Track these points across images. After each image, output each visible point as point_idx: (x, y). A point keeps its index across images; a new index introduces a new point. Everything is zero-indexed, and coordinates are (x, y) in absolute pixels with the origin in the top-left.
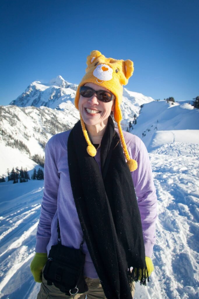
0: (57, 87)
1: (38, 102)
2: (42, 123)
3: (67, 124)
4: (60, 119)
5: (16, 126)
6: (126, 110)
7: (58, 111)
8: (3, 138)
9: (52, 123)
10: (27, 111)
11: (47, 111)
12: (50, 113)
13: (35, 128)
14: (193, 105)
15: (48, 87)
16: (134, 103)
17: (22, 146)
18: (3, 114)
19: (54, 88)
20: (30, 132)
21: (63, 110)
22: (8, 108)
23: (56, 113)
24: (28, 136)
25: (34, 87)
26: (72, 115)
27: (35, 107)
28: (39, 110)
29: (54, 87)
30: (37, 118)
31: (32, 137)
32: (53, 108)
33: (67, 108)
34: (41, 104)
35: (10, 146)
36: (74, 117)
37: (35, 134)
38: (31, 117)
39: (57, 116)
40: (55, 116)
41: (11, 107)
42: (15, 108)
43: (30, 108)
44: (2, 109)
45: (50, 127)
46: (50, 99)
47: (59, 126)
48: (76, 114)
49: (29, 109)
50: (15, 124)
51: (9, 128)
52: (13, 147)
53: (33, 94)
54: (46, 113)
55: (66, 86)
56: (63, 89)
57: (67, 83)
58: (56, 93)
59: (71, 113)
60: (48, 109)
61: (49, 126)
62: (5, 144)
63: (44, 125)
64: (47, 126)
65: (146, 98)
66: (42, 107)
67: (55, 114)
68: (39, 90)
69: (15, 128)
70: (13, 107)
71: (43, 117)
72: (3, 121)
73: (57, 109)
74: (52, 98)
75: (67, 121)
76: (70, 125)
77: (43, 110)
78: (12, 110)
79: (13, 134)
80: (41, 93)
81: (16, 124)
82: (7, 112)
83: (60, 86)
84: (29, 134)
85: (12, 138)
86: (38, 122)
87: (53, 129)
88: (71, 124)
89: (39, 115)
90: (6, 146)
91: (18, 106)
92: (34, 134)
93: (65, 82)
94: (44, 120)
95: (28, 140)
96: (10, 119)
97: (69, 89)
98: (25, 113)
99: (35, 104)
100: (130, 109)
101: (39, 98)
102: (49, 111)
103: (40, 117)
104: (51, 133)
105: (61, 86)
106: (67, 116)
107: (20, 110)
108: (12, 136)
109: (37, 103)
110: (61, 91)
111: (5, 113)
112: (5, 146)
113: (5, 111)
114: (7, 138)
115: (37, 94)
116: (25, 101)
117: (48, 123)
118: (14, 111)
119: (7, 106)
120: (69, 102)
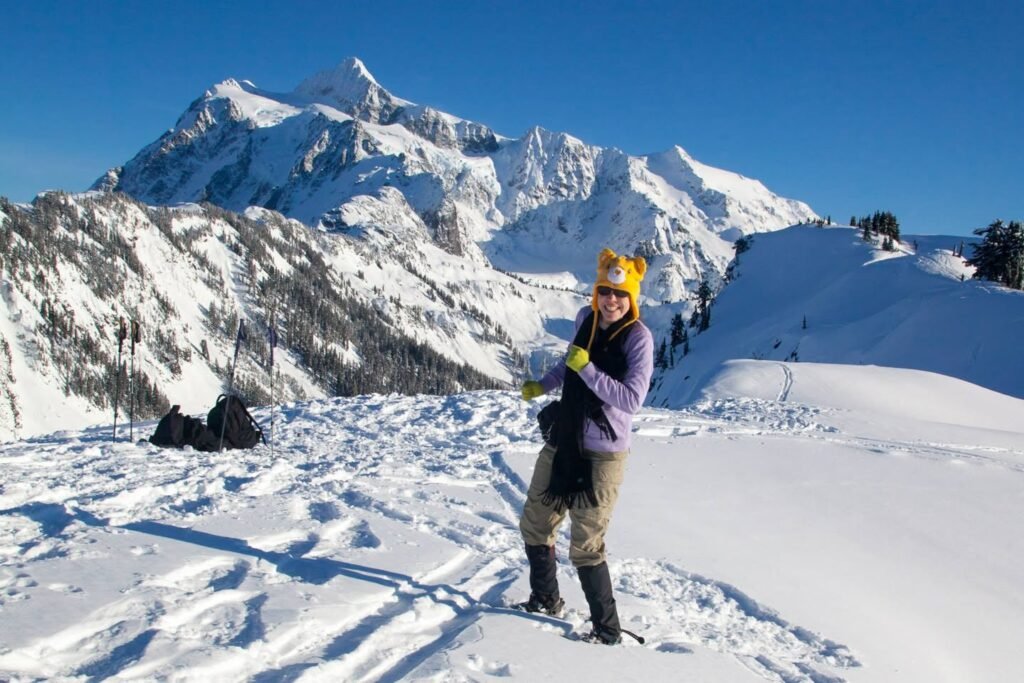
0: (336, 115)
1: (237, 184)
2: (248, 292)
3: (375, 306)
4: (342, 277)
5: (119, 297)
6: (678, 259)
7: (335, 235)
8: (53, 351)
9: (300, 297)
10: (177, 227)
11: (276, 233)
12: (291, 243)
13: (210, 313)
15: (291, 112)
16: (723, 224)
17: (144, 399)
18: (60, 231)
19: (322, 117)
20: (189, 330)
21: (356, 233)
22: (86, 203)
23: (324, 247)
24: (176, 352)
25: (223, 107)
26: (401, 259)
27: (220, 210)
28: (237, 227)
29: (320, 114)
30: (225, 261)
31: (194, 357)
32: (310, 221)
33: (379, 224)
34: (251, 194)
35: (88, 393)
36: (413, 271)
37: (211, 344)
38: (196, 255)
39: (327, 260)
40: (315, 259)
41: (101, 201)
42: (123, 209)
43: (197, 213)
44: (59, 206)
45: (285, 311)
46: (298, 174)
47: (335, 310)
48: (422, 255)
49: (189, 214)
50: (115, 286)
51: (85, 305)
52: (98, 402)
53: (212, 142)
54: (273, 243)
55: (382, 114)
56: (371, 128)
57: (389, 99)
58: (330, 143)
59: (398, 249)
60: (285, 221)
61: (282, 311)
62: (62, 383)
63: (259, 304)
64: (272, 308)
65: (782, 207)
66: (255, 213)
67: (314, 247)
68: (248, 121)
69: (113, 308)
70: (114, 204)
71: (255, 262)
72: (59, 266)
73: (327, 224)
74: (309, 167)
75: (375, 290)
76: (386, 311)
77: (260, 227)
78: (105, 217)
79: (103, 335)
80: (256, 139)
81: (121, 288)
82: (83, 227)
83: (350, 112)
84: (181, 344)
85: (100, 358)
86: (229, 285)
87: (301, 326)
88: (392, 305)
89: (237, 250)
90: (67, 393)
91: (136, 196)
92: (204, 344)
93: (381, 94)
94: (262, 275)
95: (175, 369)
96: (94, 261)
97: (398, 128)
98: (169, 235)
99: (222, 195)
100: (700, 255)
101: (245, 163)
102: (287, 233)
103: (240, 260)
104: (290, 347)
105: (358, 112)
106: (379, 265)
107: (143, 217)
108: (97, 345)
109: (229, 186)
110: (354, 137)
111: (69, 228)
112: (61, 393)
113: (69, 221)
114: (72, 354)
115: (231, 146)
116: (174, 175)
117: (279, 291)
118: (114, 226)
119: (82, 196)
120: (393, 194)
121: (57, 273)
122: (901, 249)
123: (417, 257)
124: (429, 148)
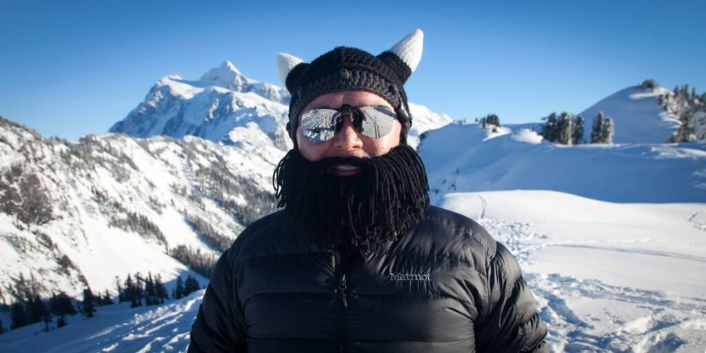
0: (222, 90)
1: (178, 126)
2: (190, 176)
3: (250, 178)
4: (233, 165)
5: (128, 181)
7: (228, 146)
8: (100, 209)
9: (214, 176)
10: (152, 147)
11: (200, 147)
12: (207, 152)
13: (174, 186)
14: (540, 134)
15: (199, 90)
17: (146, 227)
18: (95, 153)
19: (215, 92)
20: (164, 195)
21: (238, 145)
22: (105, 139)
23: (223, 152)
24: (160, 205)
25: (166, 89)
26: (260, 155)
27: (172, 138)
28: (181, 146)
29: (214, 90)
30: (178, 163)
31: (168, 206)
32: (216, 141)
33: (248, 140)
34: (186, 129)
35: (120, 226)
36: (266, 160)
37: (175, 201)
38: (163, 160)
39: (225, 158)
40: (219, 158)
41: (113, 138)
42: (124, 141)
43: (161, 141)
44: (93, 141)
45: (209, 183)
46: (207, 120)
47: (232, 181)
48: (270, 153)
49: (157, 141)
50: (126, 177)
51: (113, 187)
52: (125, 230)
53: (164, 106)
54: (199, 152)
55: (243, 88)
56: (238, 95)
57: (245, 81)
58: (220, 104)
59: (258, 151)
60: (203, 141)
61: (207, 182)
62: (107, 223)
63: (196, 180)
64: (202, 182)
65: (435, 117)
66: (189, 138)
67: (219, 153)
68: (179, 96)
69: (127, 187)
70: (119, 139)
71: (192, 162)
72: (97, 169)
73: (223, 142)
74: (211, 116)
75: (250, 171)
76: (255, 180)
77: (192, 145)
78: (116, 145)
79: (123, 199)
80: (184, 105)
81: (129, 178)
82: (105, 150)
83: (228, 88)
84: (161, 201)
85: (122, 210)
86: (181, 174)
87: (217, 189)
88: (258, 177)
89: (182, 156)
90: (109, 226)
91: (130, 134)
92: (172, 201)
93: (242, 78)
94: (196, 168)
95: (160, 213)
96: (114, 166)
97: (251, 94)
98: (149, 152)
99: (172, 130)
101: (181, 115)
102: (205, 147)
103: (185, 161)
104: (213, 198)
105: (232, 87)
106: (250, 158)
107: (135, 144)
108: (121, 205)
109: (175, 127)
110: (231, 100)
111: (99, 151)
112: (107, 228)
113: (99, 148)
114: (109, 209)
115: (173, 108)
116: (147, 124)
117: (204, 174)
118: (121, 148)
119: (103, 136)
120: (253, 125)
121: (96, 172)
122: (502, 132)
123: (267, 154)
124: (267, 102)
